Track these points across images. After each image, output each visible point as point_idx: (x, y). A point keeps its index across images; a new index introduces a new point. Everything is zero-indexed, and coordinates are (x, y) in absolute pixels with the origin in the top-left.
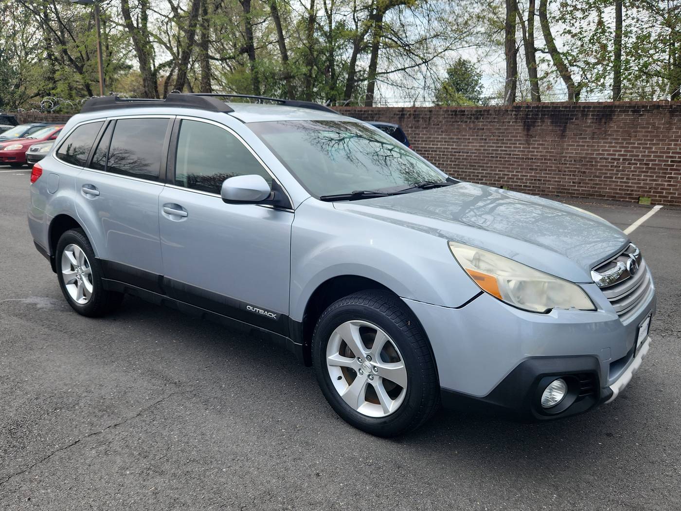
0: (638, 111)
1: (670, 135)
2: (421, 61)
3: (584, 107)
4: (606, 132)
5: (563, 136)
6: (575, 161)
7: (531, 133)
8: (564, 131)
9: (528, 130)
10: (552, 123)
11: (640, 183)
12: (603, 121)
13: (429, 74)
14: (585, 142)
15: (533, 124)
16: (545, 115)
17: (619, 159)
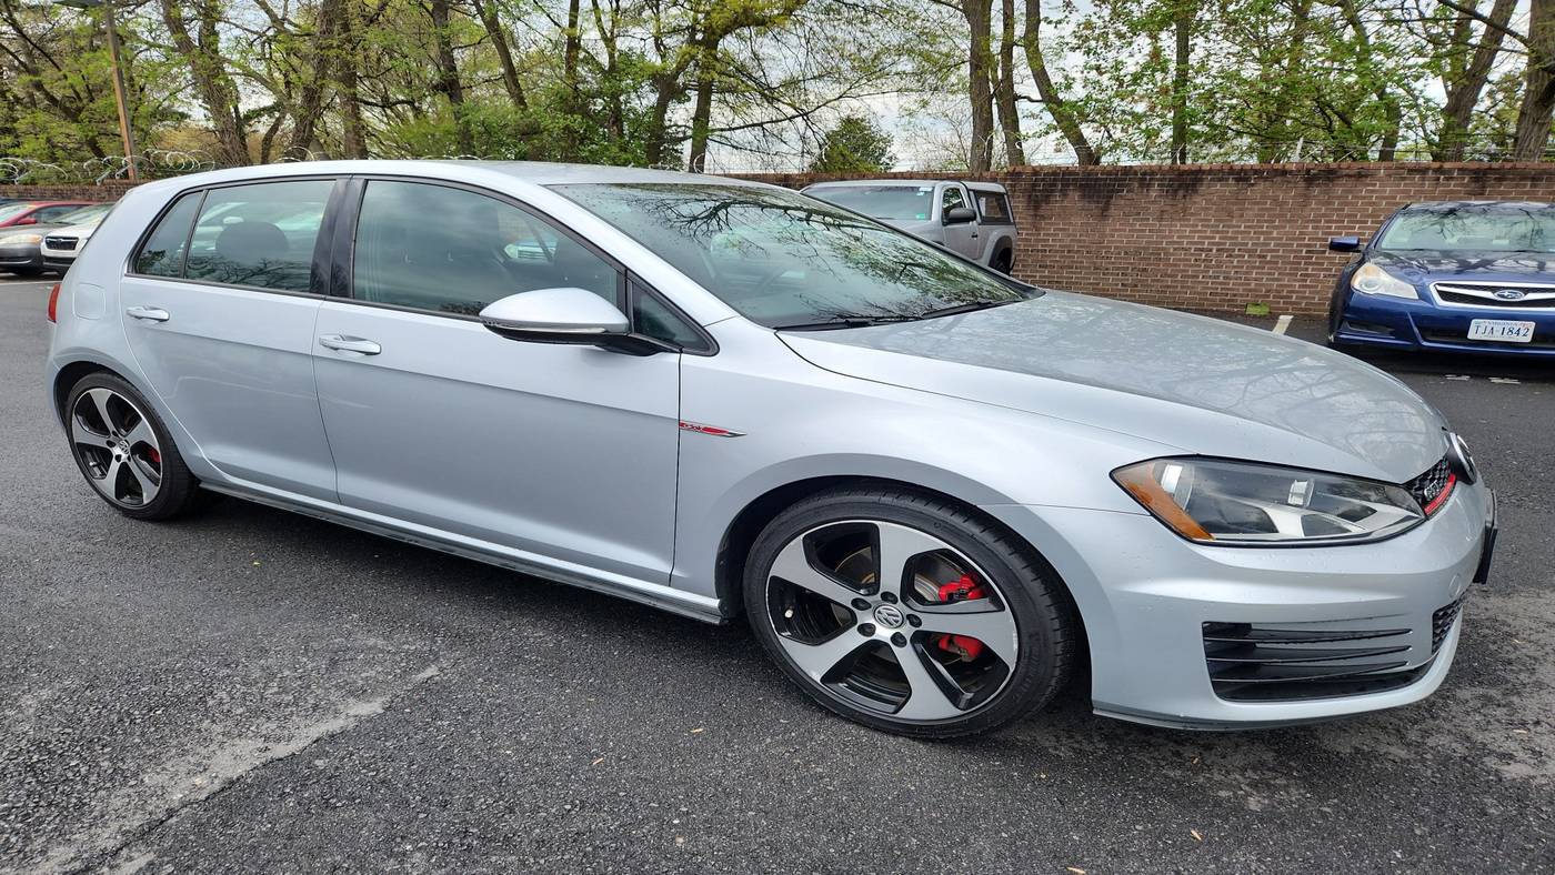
0: (1247, 179)
1: (1305, 214)
2: (794, 113)
3: (1145, 174)
4: (1184, 210)
5: (1103, 214)
6: (1126, 253)
7: (1041, 212)
8: (1106, 208)
9: (1036, 208)
10: (1083, 197)
11: (1249, 284)
12: (1181, 193)
13: (809, 133)
14: (1146, 225)
15: (1047, 199)
16: (1068, 185)
17: (1211, 250)
